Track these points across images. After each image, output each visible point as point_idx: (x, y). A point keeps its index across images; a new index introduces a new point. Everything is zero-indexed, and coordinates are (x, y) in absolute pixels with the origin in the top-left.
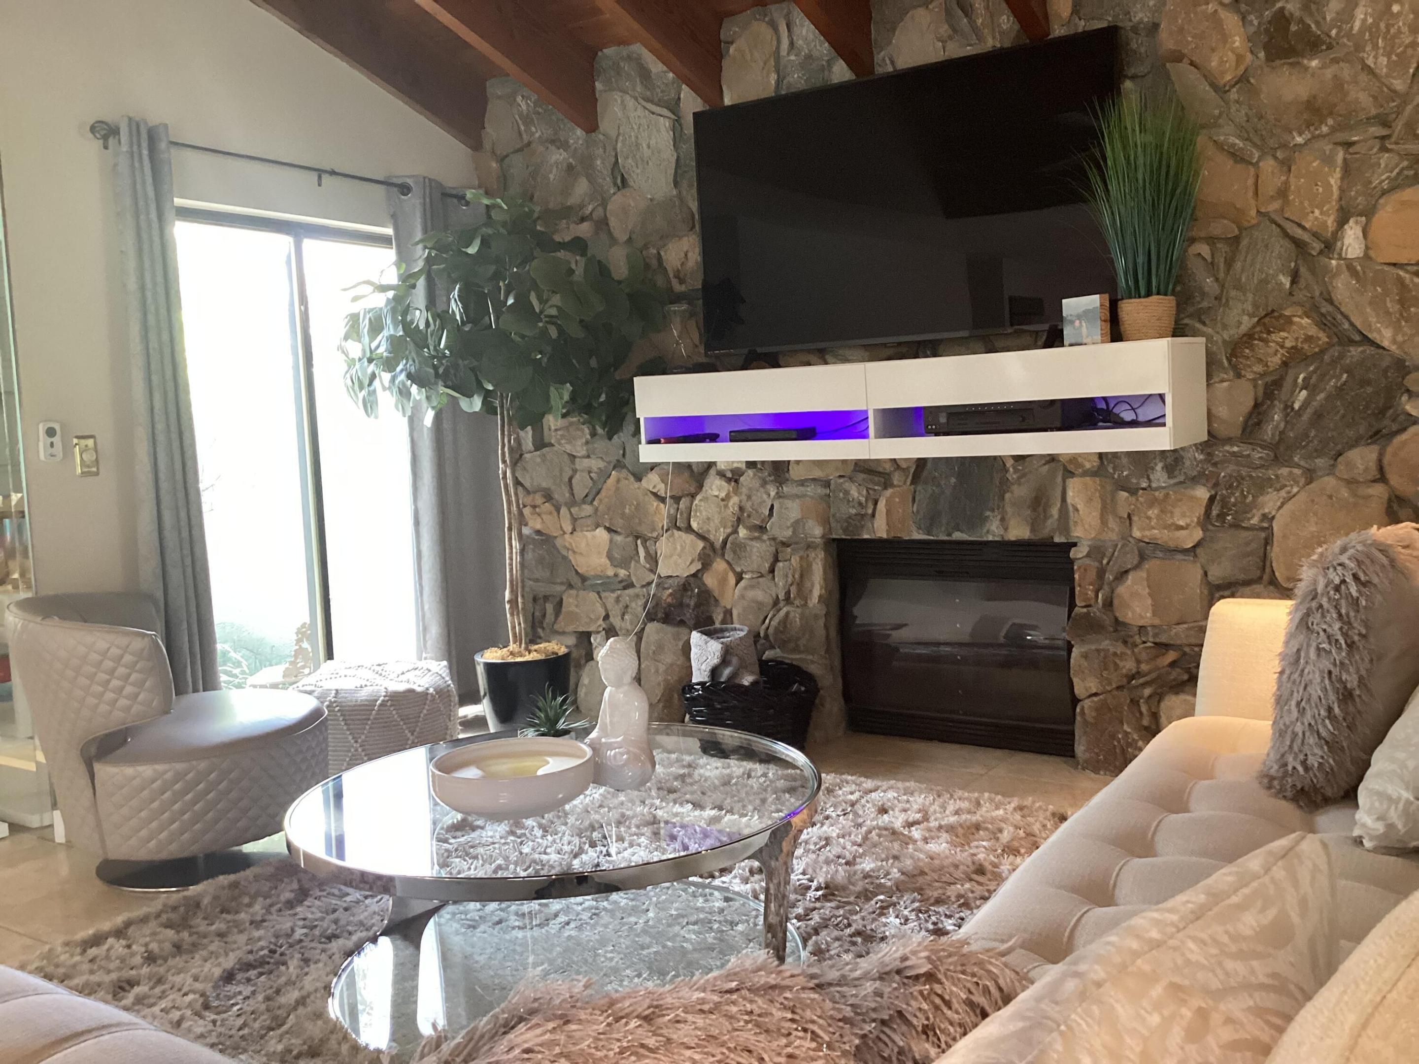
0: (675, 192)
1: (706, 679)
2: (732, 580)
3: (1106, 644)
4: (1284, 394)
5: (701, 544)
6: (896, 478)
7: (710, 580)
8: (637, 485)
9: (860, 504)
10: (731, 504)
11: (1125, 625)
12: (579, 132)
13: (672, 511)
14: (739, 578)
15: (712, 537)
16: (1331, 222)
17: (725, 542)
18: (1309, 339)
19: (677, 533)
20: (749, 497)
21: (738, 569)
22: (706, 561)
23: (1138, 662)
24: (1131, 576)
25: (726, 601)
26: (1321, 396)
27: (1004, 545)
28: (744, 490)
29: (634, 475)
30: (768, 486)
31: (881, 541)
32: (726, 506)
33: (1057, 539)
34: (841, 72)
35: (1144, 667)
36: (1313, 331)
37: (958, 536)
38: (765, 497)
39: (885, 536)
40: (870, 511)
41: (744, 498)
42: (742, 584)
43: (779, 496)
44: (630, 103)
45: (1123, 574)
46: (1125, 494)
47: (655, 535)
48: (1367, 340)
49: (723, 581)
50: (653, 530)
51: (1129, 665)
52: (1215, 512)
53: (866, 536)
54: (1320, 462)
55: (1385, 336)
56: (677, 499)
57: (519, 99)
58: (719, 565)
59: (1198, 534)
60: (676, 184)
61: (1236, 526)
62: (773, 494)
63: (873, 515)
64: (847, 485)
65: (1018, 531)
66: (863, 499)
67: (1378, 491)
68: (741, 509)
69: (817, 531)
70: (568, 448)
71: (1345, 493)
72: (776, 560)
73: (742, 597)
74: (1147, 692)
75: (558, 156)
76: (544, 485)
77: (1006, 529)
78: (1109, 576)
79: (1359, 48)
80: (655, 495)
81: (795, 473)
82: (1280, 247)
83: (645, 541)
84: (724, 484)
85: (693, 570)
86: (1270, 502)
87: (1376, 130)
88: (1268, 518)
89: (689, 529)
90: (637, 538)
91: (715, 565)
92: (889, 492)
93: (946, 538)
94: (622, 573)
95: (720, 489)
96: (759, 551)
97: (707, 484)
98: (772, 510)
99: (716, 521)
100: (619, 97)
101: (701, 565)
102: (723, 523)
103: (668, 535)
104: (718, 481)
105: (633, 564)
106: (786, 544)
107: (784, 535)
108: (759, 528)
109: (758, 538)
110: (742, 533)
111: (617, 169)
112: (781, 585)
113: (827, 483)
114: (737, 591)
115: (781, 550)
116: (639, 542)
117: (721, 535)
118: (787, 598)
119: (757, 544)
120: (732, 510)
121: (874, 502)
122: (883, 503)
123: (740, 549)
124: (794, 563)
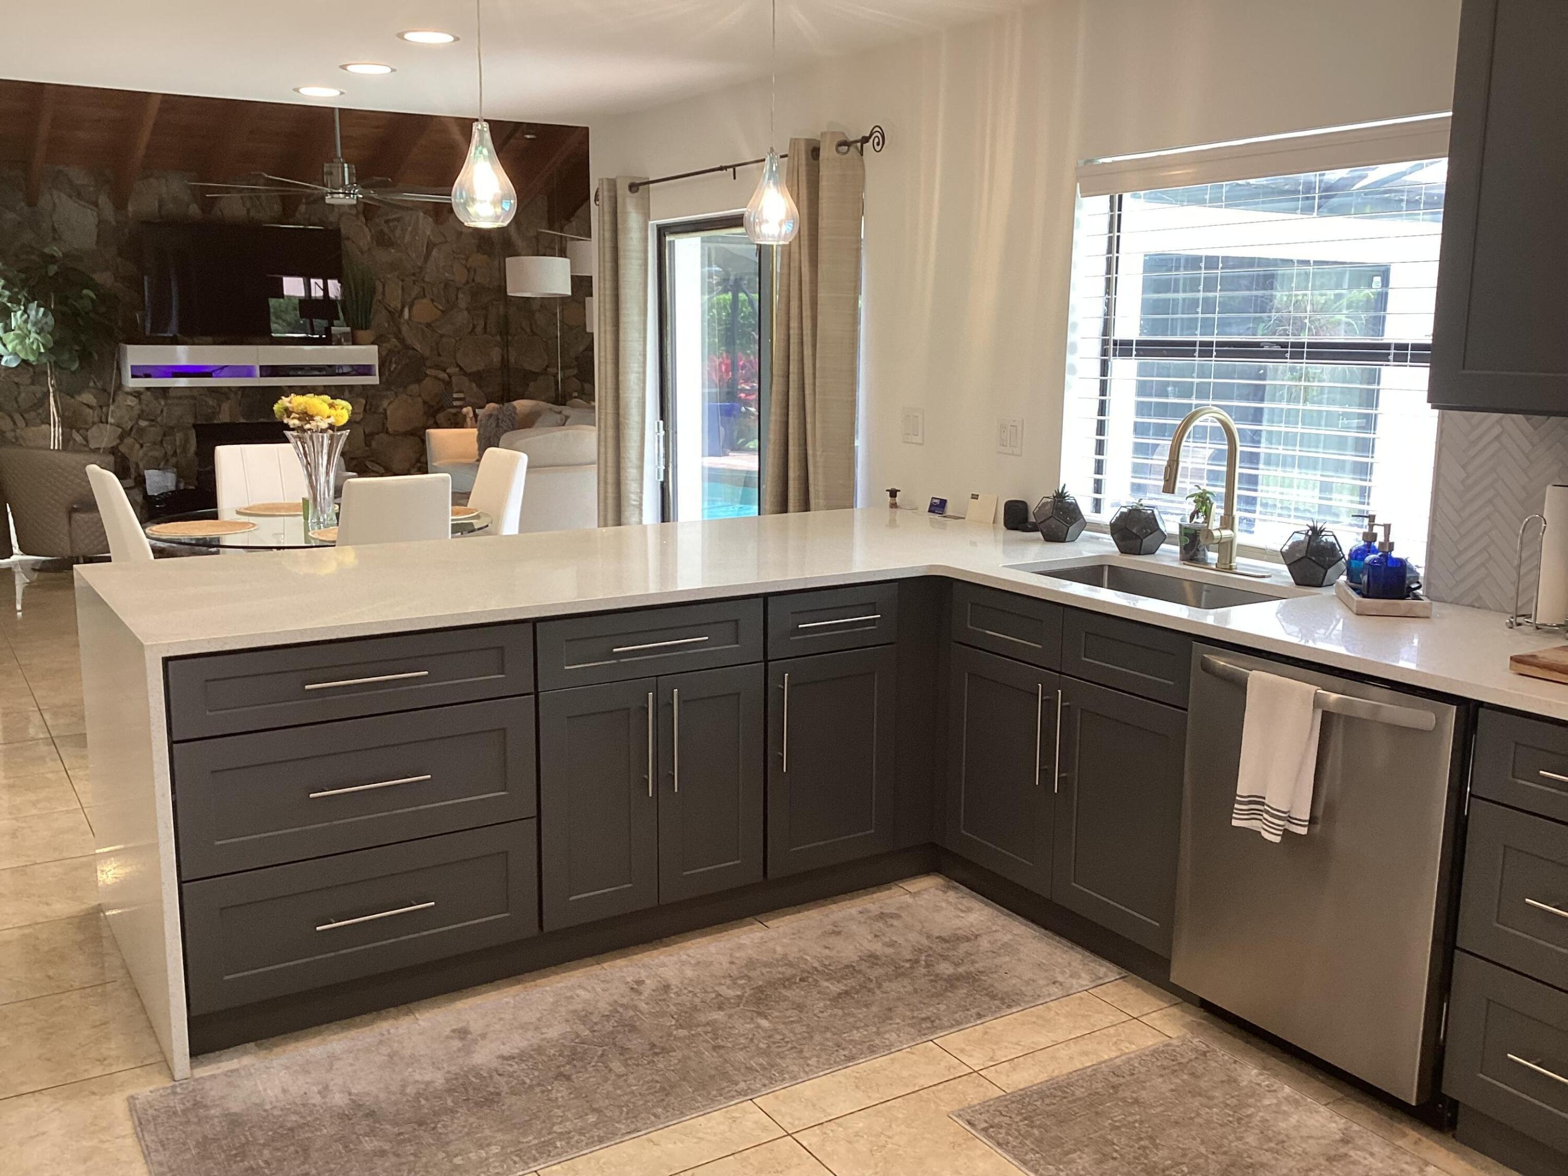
0: (95, 247)
2: (137, 446)
4: (387, 364)
5: (120, 430)
6: (232, 395)
7: (123, 449)
8: (72, 400)
9: (213, 407)
10: (135, 409)
13: (99, 413)
14: (142, 446)
15: (123, 426)
16: (399, 306)
17: (132, 428)
18: (396, 346)
19: (101, 425)
20: (147, 405)
21: (141, 442)
22: (121, 438)
26: (399, 367)
28: (144, 402)
29: (68, 394)
30: (158, 400)
31: (227, 424)
32: (132, 410)
34: (194, 210)
36: (397, 344)
37: (262, 420)
38: (158, 405)
39: (229, 421)
40: (218, 410)
41: (144, 406)
42: (145, 449)
43: (166, 404)
44: (64, 197)
47: (87, 426)
48: (414, 349)
49: (131, 448)
50: (87, 423)
52: (368, 407)
53: (215, 422)
54: (401, 390)
55: (418, 346)
56: (101, 407)
58: (129, 441)
59: (361, 416)
60: (97, 243)
61: (375, 413)
62: (163, 403)
63: (220, 412)
64: (207, 399)
66: (214, 404)
67: (420, 400)
68: (142, 411)
69: (192, 421)
71: (410, 401)
72: (164, 435)
73: (146, 455)
75: (10, 216)
79: (407, 248)
80: (88, 406)
81: (172, 394)
82: (384, 312)
83: (78, 431)
84: (134, 399)
85: (114, 444)
86: (385, 403)
87: (413, 278)
88: (385, 410)
89: (108, 423)
90: (73, 428)
92: (228, 401)
93: (257, 421)
95: (132, 401)
96: (154, 433)
97: (120, 398)
98: (162, 411)
99: (127, 418)
100: (55, 192)
101: (118, 441)
102: (130, 419)
103: (95, 426)
104: (130, 397)
105: (71, 443)
106: (172, 428)
107: (172, 424)
108: (153, 421)
109: (153, 426)
110: (143, 423)
111: (54, 230)
112: (169, 448)
113: (194, 398)
114: (141, 453)
115: (168, 431)
116: (74, 431)
117: (130, 425)
118: (175, 453)
119: (153, 429)
120: (136, 411)
121: (220, 406)
122: (226, 406)
123: (141, 431)
124: (179, 436)
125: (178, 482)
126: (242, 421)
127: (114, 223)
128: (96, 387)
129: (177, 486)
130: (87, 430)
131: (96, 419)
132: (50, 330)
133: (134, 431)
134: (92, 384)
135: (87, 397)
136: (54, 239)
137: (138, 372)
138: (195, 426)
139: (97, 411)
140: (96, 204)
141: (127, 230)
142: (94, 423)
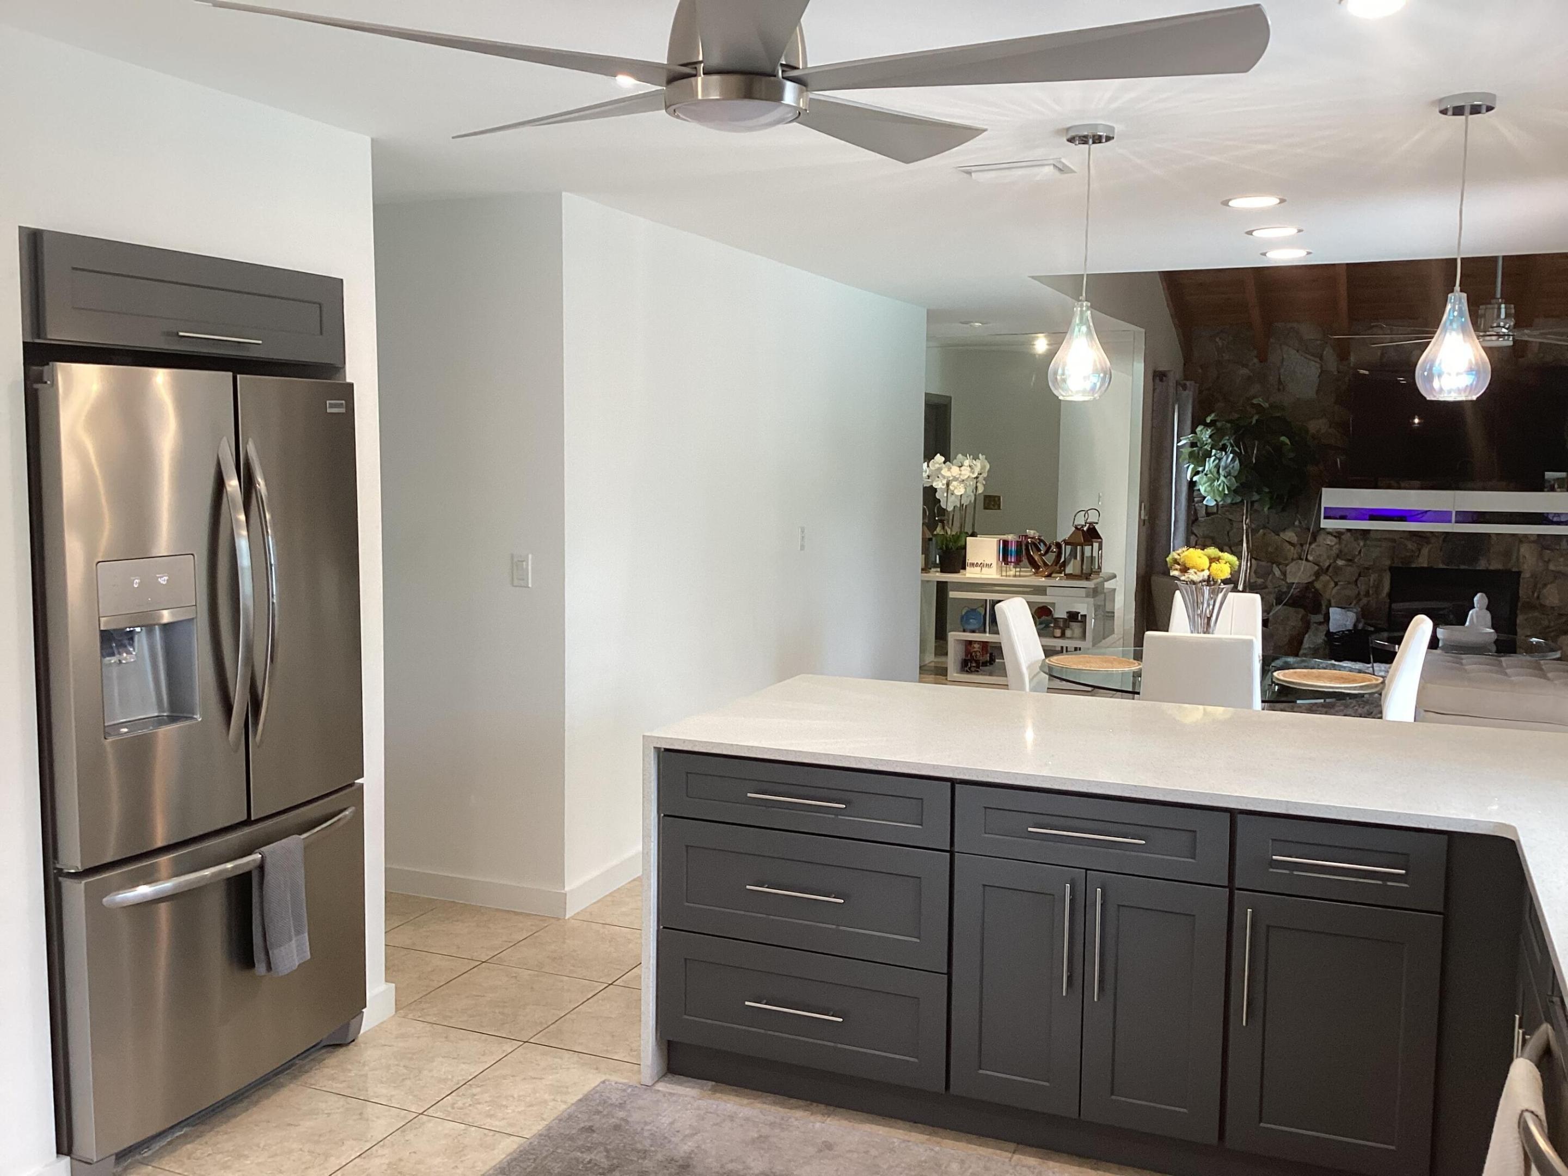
0: (1315, 396)
1: (1351, 628)
2: (1332, 584)
3: (1536, 614)
5: (1317, 568)
6: (1433, 540)
7: (1318, 585)
8: (1277, 537)
9: (1412, 550)
10: (1334, 548)
11: (1544, 606)
12: (1256, 360)
13: (1300, 551)
14: (1336, 584)
15: (1321, 564)
17: (1329, 566)
19: (1300, 561)
20: (1346, 546)
21: (1336, 580)
22: (1317, 575)
23: (1549, 622)
24: (1549, 586)
25: (1327, 595)
27: (1487, 571)
28: (1344, 542)
29: (1274, 532)
30: (1359, 541)
31: (1423, 568)
32: (1331, 550)
33: (1514, 570)
35: (1552, 624)
37: (1462, 567)
38: (1356, 546)
39: (1425, 565)
40: (1416, 554)
41: (1343, 546)
42: (1338, 587)
43: (1364, 545)
44: (1292, 352)
45: (1545, 585)
46: (1549, 552)
47: (1287, 562)
49: (1325, 586)
50: (1286, 559)
51: (1546, 623)
53: (1414, 566)
56: (1302, 545)
57: (1217, 339)
58: (1325, 578)
60: (1317, 392)
62: (1362, 544)
63: (1418, 556)
64: (1407, 543)
65: (1496, 565)
66: (1414, 549)
68: (1341, 551)
69: (1388, 563)
70: (1230, 517)
72: (1360, 575)
73: (1338, 593)
74: (1552, 634)
75: (1244, 371)
76: (1211, 535)
77: (1490, 564)
78: (1539, 586)
80: (1289, 543)
81: (1372, 536)
83: (1278, 566)
84: (1334, 538)
85: (1310, 580)
89: (1307, 560)
90: (1273, 563)
91: (1321, 577)
92: (1431, 546)
93: (1456, 568)
94: (1260, 581)
95: (1331, 541)
96: (1350, 572)
97: (1320, 538)
98: (1360, 552)
99: (1325, 556)
100: (1285, 348)
101: (1314, 578)
102: (1329, 557)
103: (1294, 562)
104: (1330, 537)
105: (1271, 576)
106: (1368, 569)
107: (1367, 564)
108: (1350, 560)
109: (1350, 565)
110: (1340, 563)
111: (1280, 382)
112: (1363, 588)
113: (1394, 541)
114: (1334, 591)
115: (1364, 571)
116: (1274, 565)
117: (1327, 564)
118: (1367, 594)
119: (1349, 568)
120: (1335, 551)
121: (1420, 550)
122: (1425, 551)
123: (1338, 570)
124: (1373, 577)
125: (1358, 621)
126: (1441, 566)
127: (1335, 373)
128: (1300, 527)
129: (1355, 626)
130: (1287, 565)
131: (1296, 556)
132: (1236, 473)
133: (1331, 569)
134: (1297, 523)
135: (1290, 535)
136: (1279, 390)
137: (1332, 514)
138: (1391, 569)
139: (1298, 549)
140: (1321, 358)
141: (1347, 379)
142: (1293, 560)
